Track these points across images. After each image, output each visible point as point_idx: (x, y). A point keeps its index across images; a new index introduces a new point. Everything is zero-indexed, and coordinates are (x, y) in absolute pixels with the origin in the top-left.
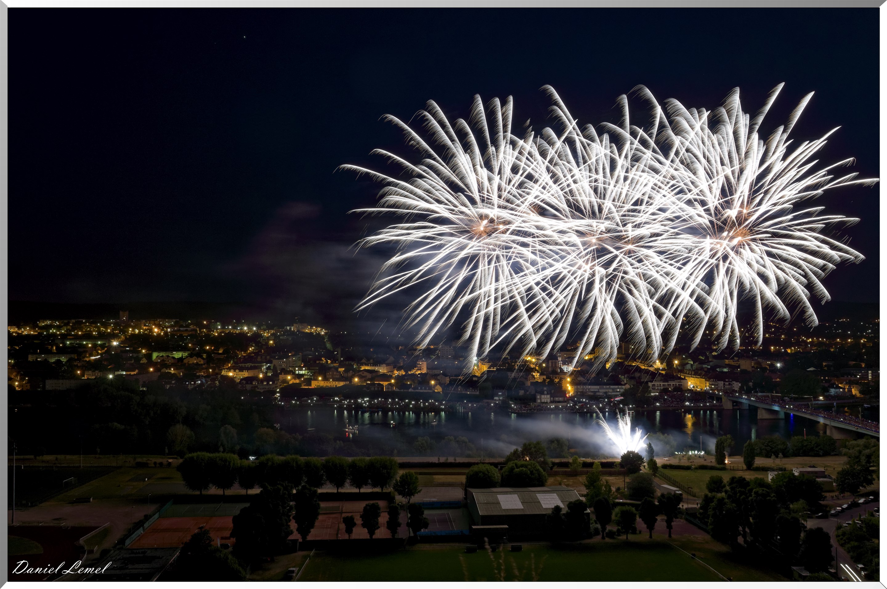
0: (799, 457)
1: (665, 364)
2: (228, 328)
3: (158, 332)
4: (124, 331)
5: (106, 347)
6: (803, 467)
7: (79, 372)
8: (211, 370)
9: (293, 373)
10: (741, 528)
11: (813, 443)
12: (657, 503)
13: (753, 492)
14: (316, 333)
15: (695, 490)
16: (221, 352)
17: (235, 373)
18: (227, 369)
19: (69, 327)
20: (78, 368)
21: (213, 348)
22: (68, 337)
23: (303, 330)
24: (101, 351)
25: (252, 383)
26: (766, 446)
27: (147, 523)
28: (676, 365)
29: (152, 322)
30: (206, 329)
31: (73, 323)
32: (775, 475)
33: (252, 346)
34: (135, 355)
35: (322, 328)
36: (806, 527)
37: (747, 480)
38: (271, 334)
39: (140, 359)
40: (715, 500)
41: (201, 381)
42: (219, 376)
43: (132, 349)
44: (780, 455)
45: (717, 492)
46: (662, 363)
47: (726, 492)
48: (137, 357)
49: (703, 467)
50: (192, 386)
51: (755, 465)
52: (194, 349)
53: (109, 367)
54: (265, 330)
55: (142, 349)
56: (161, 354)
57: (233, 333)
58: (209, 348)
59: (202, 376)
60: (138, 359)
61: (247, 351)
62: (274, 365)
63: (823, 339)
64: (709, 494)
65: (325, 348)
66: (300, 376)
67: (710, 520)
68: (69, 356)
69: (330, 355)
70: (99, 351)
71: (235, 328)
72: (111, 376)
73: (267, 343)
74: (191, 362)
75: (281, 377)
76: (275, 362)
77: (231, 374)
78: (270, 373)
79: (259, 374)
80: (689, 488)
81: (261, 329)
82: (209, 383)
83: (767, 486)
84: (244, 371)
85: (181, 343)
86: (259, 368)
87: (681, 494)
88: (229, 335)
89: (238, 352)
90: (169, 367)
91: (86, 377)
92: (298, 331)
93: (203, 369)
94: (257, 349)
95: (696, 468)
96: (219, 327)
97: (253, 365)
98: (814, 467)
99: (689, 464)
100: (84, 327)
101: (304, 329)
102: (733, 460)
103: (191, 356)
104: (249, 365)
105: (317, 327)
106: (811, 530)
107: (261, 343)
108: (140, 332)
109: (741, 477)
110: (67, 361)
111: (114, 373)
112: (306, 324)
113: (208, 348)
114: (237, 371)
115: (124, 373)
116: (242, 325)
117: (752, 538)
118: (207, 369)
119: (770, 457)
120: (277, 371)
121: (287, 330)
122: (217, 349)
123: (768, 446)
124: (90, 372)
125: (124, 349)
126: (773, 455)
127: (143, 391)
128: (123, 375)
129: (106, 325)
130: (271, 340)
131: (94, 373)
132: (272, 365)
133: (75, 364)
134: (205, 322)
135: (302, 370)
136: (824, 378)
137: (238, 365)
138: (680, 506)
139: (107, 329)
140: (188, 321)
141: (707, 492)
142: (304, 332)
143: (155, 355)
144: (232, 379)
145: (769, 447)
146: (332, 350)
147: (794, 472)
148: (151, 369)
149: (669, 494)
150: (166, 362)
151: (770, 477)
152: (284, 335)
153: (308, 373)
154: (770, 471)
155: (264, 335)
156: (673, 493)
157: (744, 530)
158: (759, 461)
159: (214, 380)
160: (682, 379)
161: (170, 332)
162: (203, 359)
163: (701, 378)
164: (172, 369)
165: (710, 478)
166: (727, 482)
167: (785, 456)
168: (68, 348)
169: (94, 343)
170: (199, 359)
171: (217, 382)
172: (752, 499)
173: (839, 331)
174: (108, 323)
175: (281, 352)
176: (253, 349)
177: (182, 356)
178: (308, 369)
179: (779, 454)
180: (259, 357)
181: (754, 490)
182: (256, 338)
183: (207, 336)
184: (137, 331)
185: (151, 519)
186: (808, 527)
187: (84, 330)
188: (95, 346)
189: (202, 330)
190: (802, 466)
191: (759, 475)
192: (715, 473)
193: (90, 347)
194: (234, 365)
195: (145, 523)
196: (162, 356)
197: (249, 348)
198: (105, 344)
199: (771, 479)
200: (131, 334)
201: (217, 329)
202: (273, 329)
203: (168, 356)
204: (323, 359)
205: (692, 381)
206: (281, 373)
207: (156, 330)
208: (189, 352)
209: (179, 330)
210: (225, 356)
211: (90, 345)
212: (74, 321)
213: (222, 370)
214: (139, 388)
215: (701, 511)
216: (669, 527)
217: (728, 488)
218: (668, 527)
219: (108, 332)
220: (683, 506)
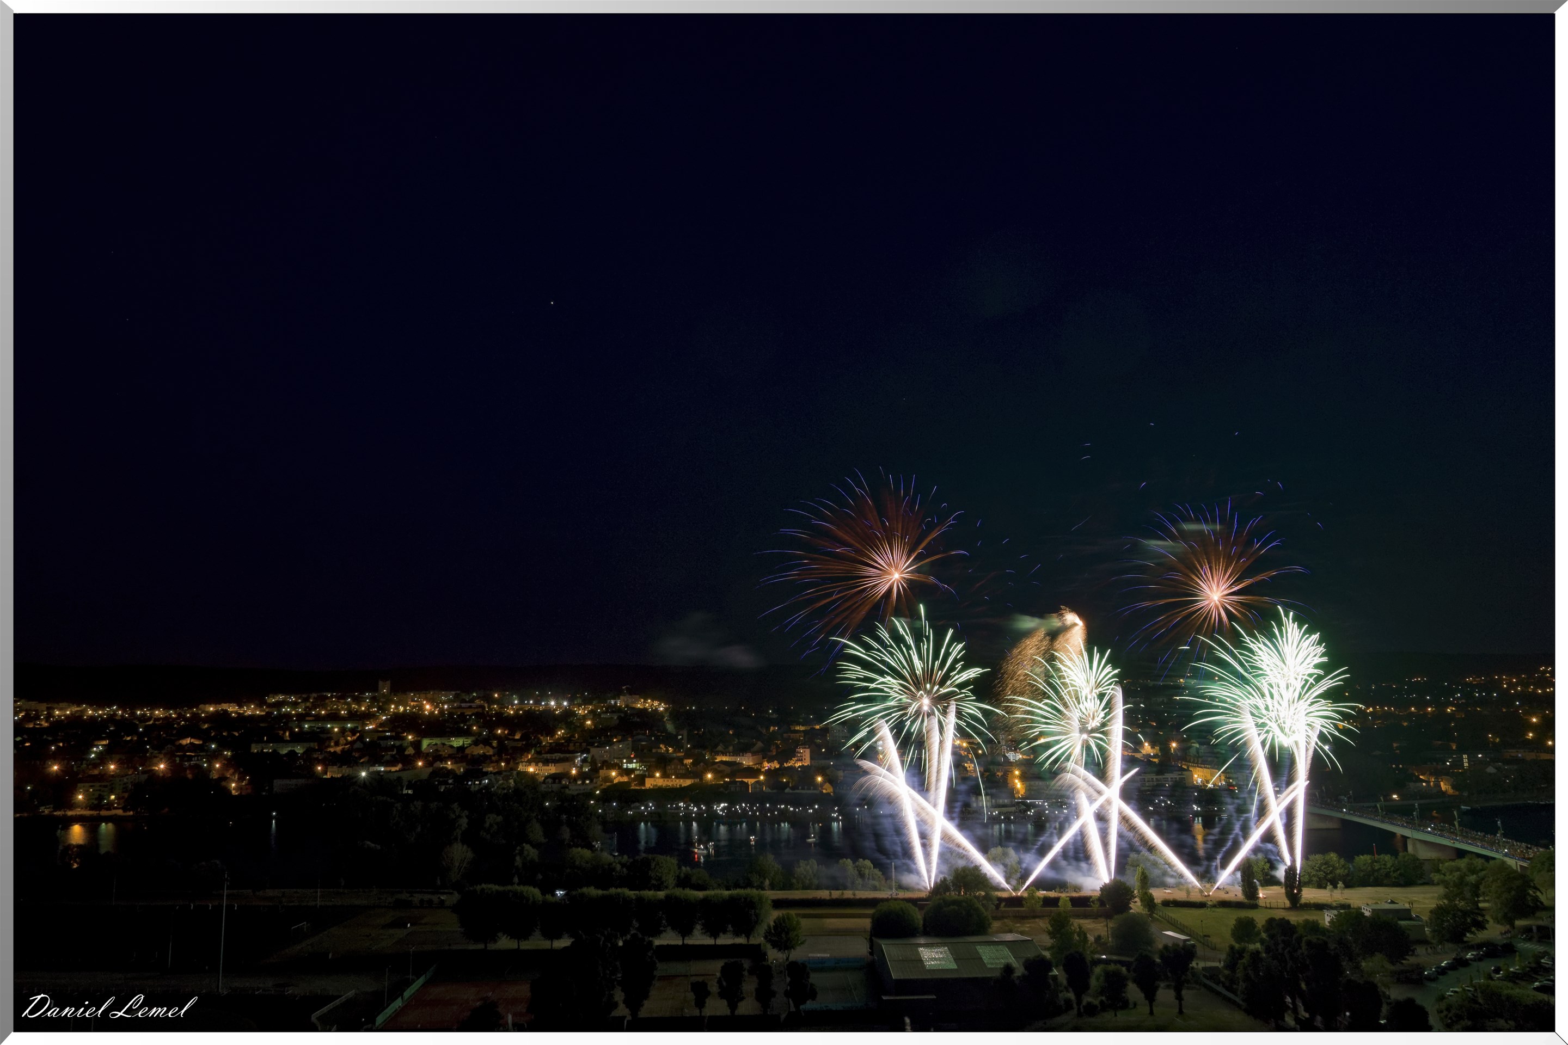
0: (1370, 888)
1: (1158, 748)
2: (528, 703)
3: (431, 709)
4: (383, 710)
5: (359, 732)
6: (1377, 903)
7: (319, 768)
8: (503, 764)
9: (619, 767)
10: (1288, 999)
11: (1389, 866)
12: (1158, 960)
13: (1303, 941)
14: (652, 708)
15: (1214, 940)
16: (517, 737)
17: (537, 767)
18: (526, 762)
19: (308, 704)
20: (319, 762)
21: (506, 732)
22: (307, 718)
23: (634, 705)
24: (351, 738)
25: (560, 782)
26: (1317, 871)
27: (408, 990)
28: (1174, 749)
29: (423, 695)
30: (498, 705)
31: (314, 698)
32: (1335, 916)
33: (562, 729)
34: (398, 743)
35: (661, 700)
36: (1389, 998)
37: (1292, 923)
38: (589, 712)
39: (405, 750)
40: (1246, 956)
41: (490, 780)
42: (515, 773)
43: (394, 734)
44: (1340, 884)
45: (1248, 943)
46: (1153, 747)
47: (1262, 942)
48: (401, 745)
49: (1224, 904)
50: (477, 788)
51: (1303, 901)
52: (480, 734)
53: (362, 761)
54: (580, 705)
55: (409, 733)
56: (434, 741)
57: (534, 710)
58: (501, 732)
59: (491, 773)
60: (401, 749)
61: (554, 735)
62: (593, 757)
63: (1389, 708)
64: (1237, 946)
65: (665, 730)
66: (629, 772)
67: (1242, 986)
68: (307, 745)
69: (670, 740)
70: (349, 738)
71: (537, 702)
72: (364, 774)
73: (583, 724)
74: (475, 753)
75: (602, 773)
76: (593, 751)
77: (531, 770)
78: (586, 767)
79: (571, 769)
80: (1205, 936)
81: (574, 704)
82: (500, 782)
83: (1324, 931)
84: (550, 764)
85: (462, 725)
86: (570, 761)
87: (1194, 946)
88: (530, 715)
89: (542, 738)
90: (443, 759)
91: (328, 776)
92: (627, 706)
93: (492, 762)
94: (568, 733)
95: (1214, 906)
96: (516, 702)
97: (562, 756)
98: (1392, 902)
99: (1204, 900)
100: (330, 703)
101: (635, 703)
102: (1269, 892)
103: (476, 743)
104: (557, 756)
105: (653, 700)
106: (1398, 1003)
107: (574, 723)
108: (405, 710)
109: (1283, 919)
110: (304, 753)
111: (368, 769)
112: (638, 696)
113: (499, 731)
114: (540, 764)
115: (383, 769)
116: (547, 698)
117: (1307, 1015)
118: (498, 762)
119: (1325, 888)
120: (596, 764)
121: (610, 706)
122: (512, 733)
123: (1320, 870)
124: (335, 768)
125: (382, 734)
126: (1329, 884)
127: (408, 794)
128: (380, 771)
129: (358, 700)
130: (589, 719)
131: (340, 769)
132: (590, 756)
133: (315, 756)
134: (496, 695)
135: (633, 763)
136: (1397, 766)
137: (541, 757)
138: (1194, 964)
139: (360, 706)
140: (472, 693)
141: (1234, 943)
142: (634, 708)
143: (425, 743)
144: (533, 777)
145: (1322, 873)
146: (674, 733)
147: (1363, 911)
148: (420, 764)
149: (1176, 945)
150: (441, 753)
151: (1327, 919)
152: (606, 712)
153: (641, 766)
154: (1327, 910)
155: (578, 713)
156: (1181, 944)
157: (1294, 1003)
158: (1309, 894)
159: (507, 778)
160: (1184, 770)
161: (447, 710)
162: (493, 748)
163: (1212, 768)
164: (449, 763)
165: (1236, 920)
166: (1263, 926)
167: (1348, 886)
168: (307, 733)
169: (342, 726)
170: (488, 747)
171: (511, 781)
172: (1302, 954)
173: (1412, 696)
174: (363, 698)
175: (603, 737)
176: (563, 734)
177: (464, 744)
178: (641, 761)
179: (1338, 883)
180: (571, 745)
181: (1305, 939)
182: (567, 718)
183: (499, 715)
184: (401, 709)
185: (412, 987)
186: (1393, 997)
187: (329, 708)
188: (343, 731)
189: (492, 707)
190: (1374, 902)
191: (1312, 916)
192: (1244, 914)
193: (337, 732)
194: (536, 756)
195: (405, 991)
196: (436, 744)
197: (557, 732)
198: (357, 727)
199: (1329, 922)
200: (394, 712)
201: (513, 705)
202: (591, 704)
203: (444, 744)
204: (661, 746)
205: (1200, 774)
206: (602, 768)
207: (428, 707)
208: (473, 738)
209: (460, 707)
210: (524, 743)
211: (336, 730)
212: (314, 695)
213: (518, 764)
214: (402, 791)
215: (1227, 972)
216: (1179, 998)
217: (1264, 935)
218: (1177, 998)
219: (362, 711)
220: (1197, 964)
